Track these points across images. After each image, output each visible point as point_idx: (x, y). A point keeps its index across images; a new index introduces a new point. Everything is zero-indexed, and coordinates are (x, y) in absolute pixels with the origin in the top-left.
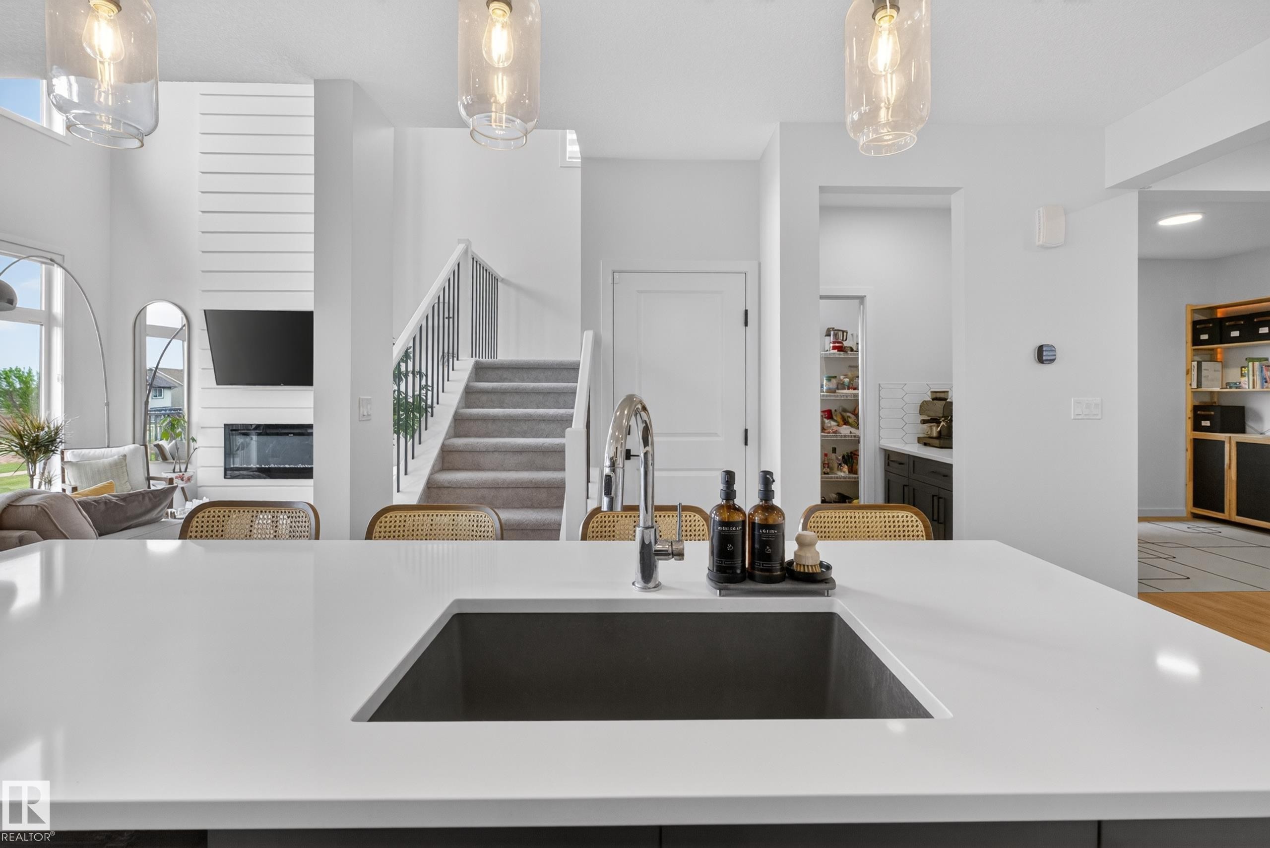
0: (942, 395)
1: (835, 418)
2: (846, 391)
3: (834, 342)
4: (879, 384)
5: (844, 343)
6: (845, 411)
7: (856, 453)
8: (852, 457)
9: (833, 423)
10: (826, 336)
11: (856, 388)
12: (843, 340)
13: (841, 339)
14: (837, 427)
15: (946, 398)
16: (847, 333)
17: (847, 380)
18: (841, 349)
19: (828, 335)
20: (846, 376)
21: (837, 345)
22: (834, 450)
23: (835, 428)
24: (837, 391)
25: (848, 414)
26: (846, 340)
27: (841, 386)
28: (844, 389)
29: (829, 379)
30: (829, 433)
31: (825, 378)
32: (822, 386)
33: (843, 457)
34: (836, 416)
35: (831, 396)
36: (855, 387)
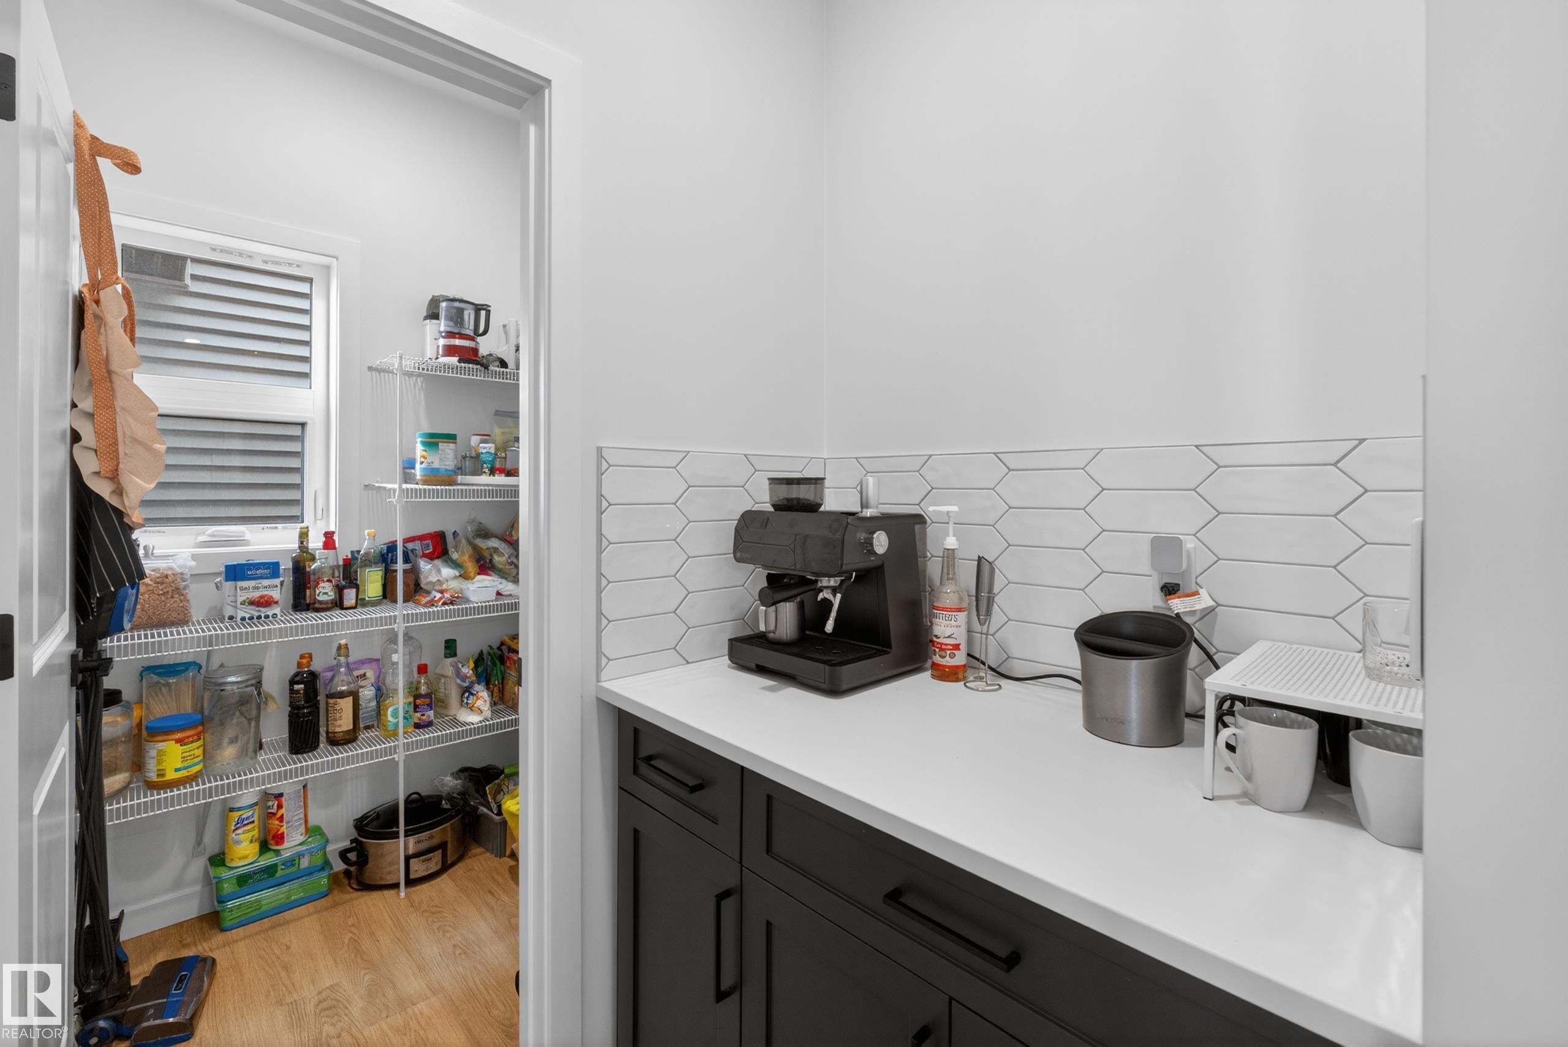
0: (804, 493)
1: (455, 556)
2: (485, 479)
3: (450, 335)
4: (599, 450)
5: (479, 339)
6: (485, 534)
7: (512, 644)
8: (502, 659)
9: (447, 572)
10: (426, 318)
11: (513, 473)
12: (477, 333)
13: (472, 327)
14: (461, 580)
15: (818, 501)
16: (488, 313)
17: (488, 448)
18: (470, 356)
19: (434, 315)
20: (486, 438)
21: (458, 342)
22: (450, 647)
23: (454, 585)
24: (460, 478)
25: (494, 543)
26: (485, 332)
27: (473, 463)
28: (477, 472)
29: (433, 440)
30: (432, 603)
31: (419, 440)
32: (410, 465)
33: (479, 660)
34: (456, 548)
35: (438, 494)
36: (509, 466)
